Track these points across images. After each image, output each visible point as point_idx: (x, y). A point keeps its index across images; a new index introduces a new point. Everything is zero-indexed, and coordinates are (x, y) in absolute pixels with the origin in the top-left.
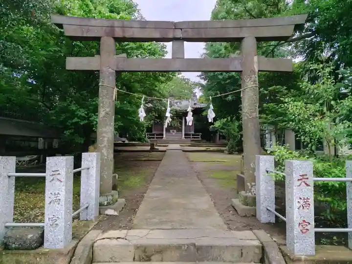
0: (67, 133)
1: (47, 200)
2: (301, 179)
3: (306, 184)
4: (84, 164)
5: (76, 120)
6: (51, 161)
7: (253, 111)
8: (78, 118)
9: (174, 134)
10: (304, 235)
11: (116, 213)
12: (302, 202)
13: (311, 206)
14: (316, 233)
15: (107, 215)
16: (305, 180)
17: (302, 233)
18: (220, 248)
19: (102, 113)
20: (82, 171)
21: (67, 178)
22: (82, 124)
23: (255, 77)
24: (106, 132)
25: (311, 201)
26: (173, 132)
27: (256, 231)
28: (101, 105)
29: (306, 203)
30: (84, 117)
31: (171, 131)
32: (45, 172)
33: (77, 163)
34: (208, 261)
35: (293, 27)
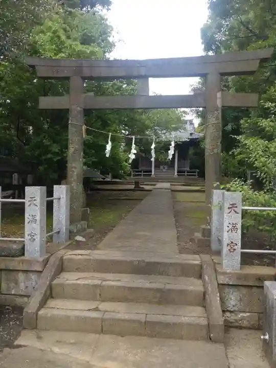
0: (41, 168)
1: (27, 220)
2: (231, 208)
3: (235, 212)
4: (56, 195)
5: (49, 156)
6: (28, 190)
7: (215, 147)
8: (52, 154)
9: (164, 170)
10: (231, 253)
11: (84, 240)
12: (231, 226)
13: (239, 230)
14: (242, 253)
15: (76, 240)
16: (235, 208)
17: (230, 252)
18: (165, 265)
19: (71, 150)
20: (54, 200)
21: (41, 204)
22: (55, 160)
23: (219, 113)
24: (75, 168)
25: (239, 226)
26: (164, 168)
27: (201, 255)
28: (71, 141)
29: (234, 227)
30: (58, 153)
31: (162, 167)
32: (24, 198)
33: (50, 193)
34: (155, 274)
35: (259, 61)
